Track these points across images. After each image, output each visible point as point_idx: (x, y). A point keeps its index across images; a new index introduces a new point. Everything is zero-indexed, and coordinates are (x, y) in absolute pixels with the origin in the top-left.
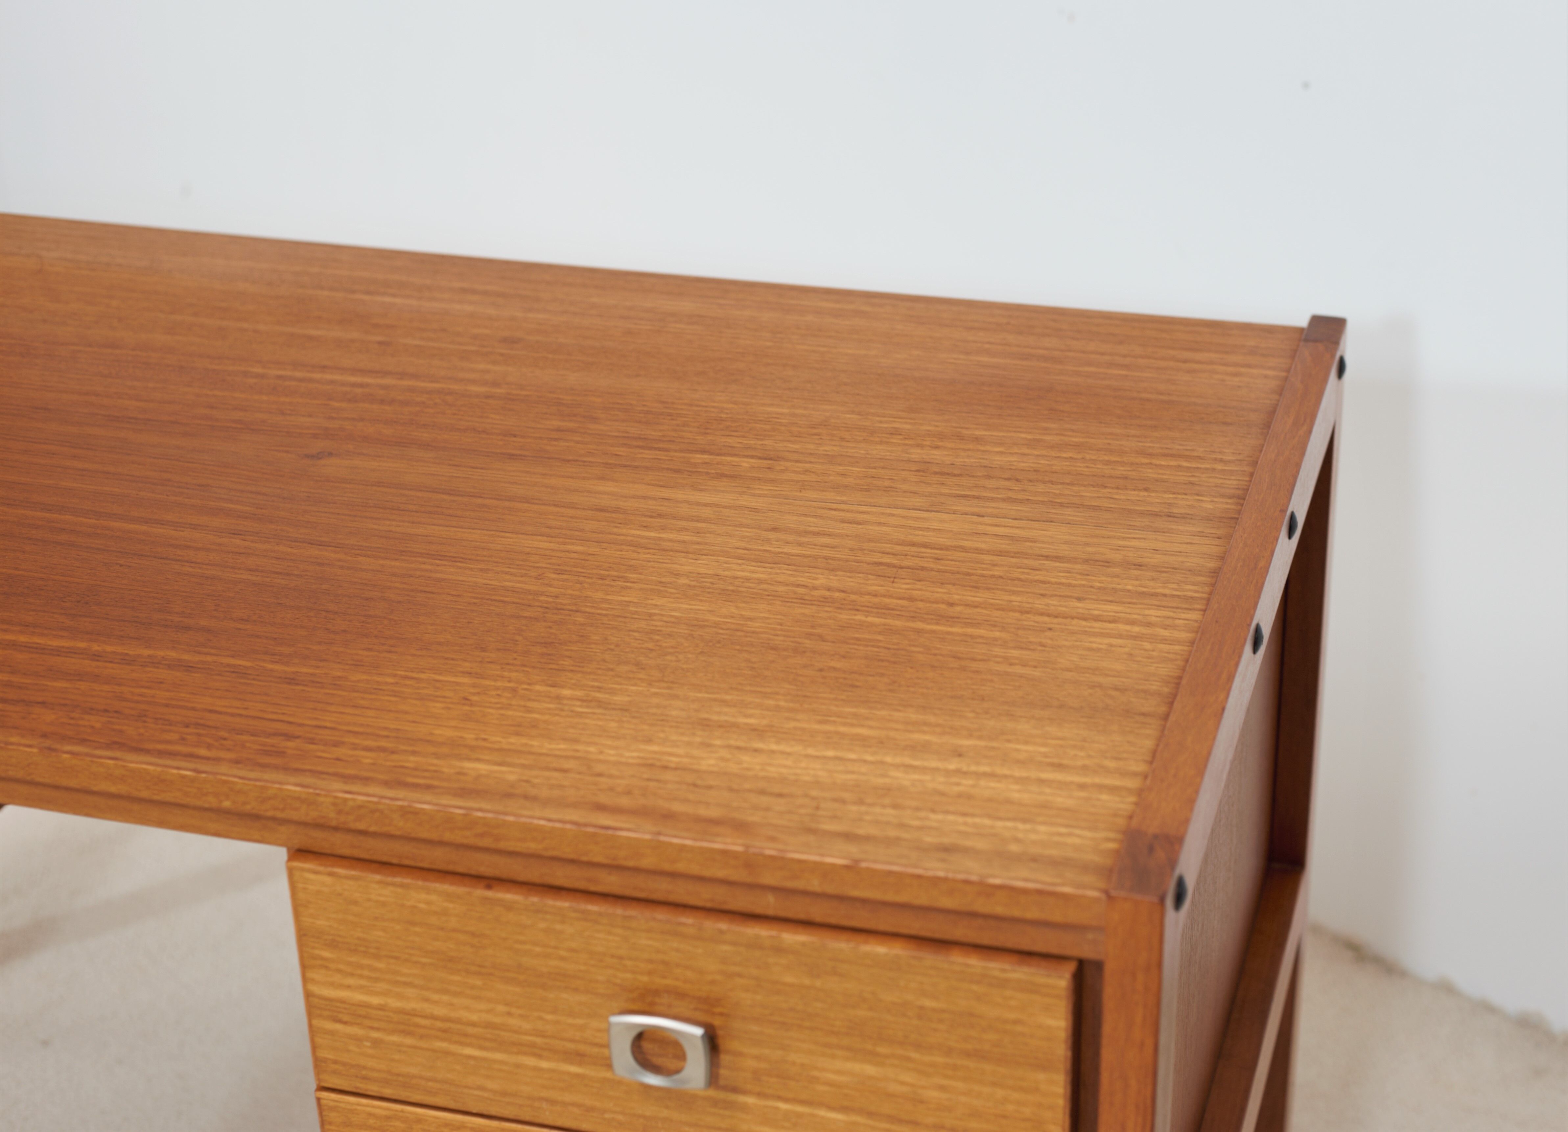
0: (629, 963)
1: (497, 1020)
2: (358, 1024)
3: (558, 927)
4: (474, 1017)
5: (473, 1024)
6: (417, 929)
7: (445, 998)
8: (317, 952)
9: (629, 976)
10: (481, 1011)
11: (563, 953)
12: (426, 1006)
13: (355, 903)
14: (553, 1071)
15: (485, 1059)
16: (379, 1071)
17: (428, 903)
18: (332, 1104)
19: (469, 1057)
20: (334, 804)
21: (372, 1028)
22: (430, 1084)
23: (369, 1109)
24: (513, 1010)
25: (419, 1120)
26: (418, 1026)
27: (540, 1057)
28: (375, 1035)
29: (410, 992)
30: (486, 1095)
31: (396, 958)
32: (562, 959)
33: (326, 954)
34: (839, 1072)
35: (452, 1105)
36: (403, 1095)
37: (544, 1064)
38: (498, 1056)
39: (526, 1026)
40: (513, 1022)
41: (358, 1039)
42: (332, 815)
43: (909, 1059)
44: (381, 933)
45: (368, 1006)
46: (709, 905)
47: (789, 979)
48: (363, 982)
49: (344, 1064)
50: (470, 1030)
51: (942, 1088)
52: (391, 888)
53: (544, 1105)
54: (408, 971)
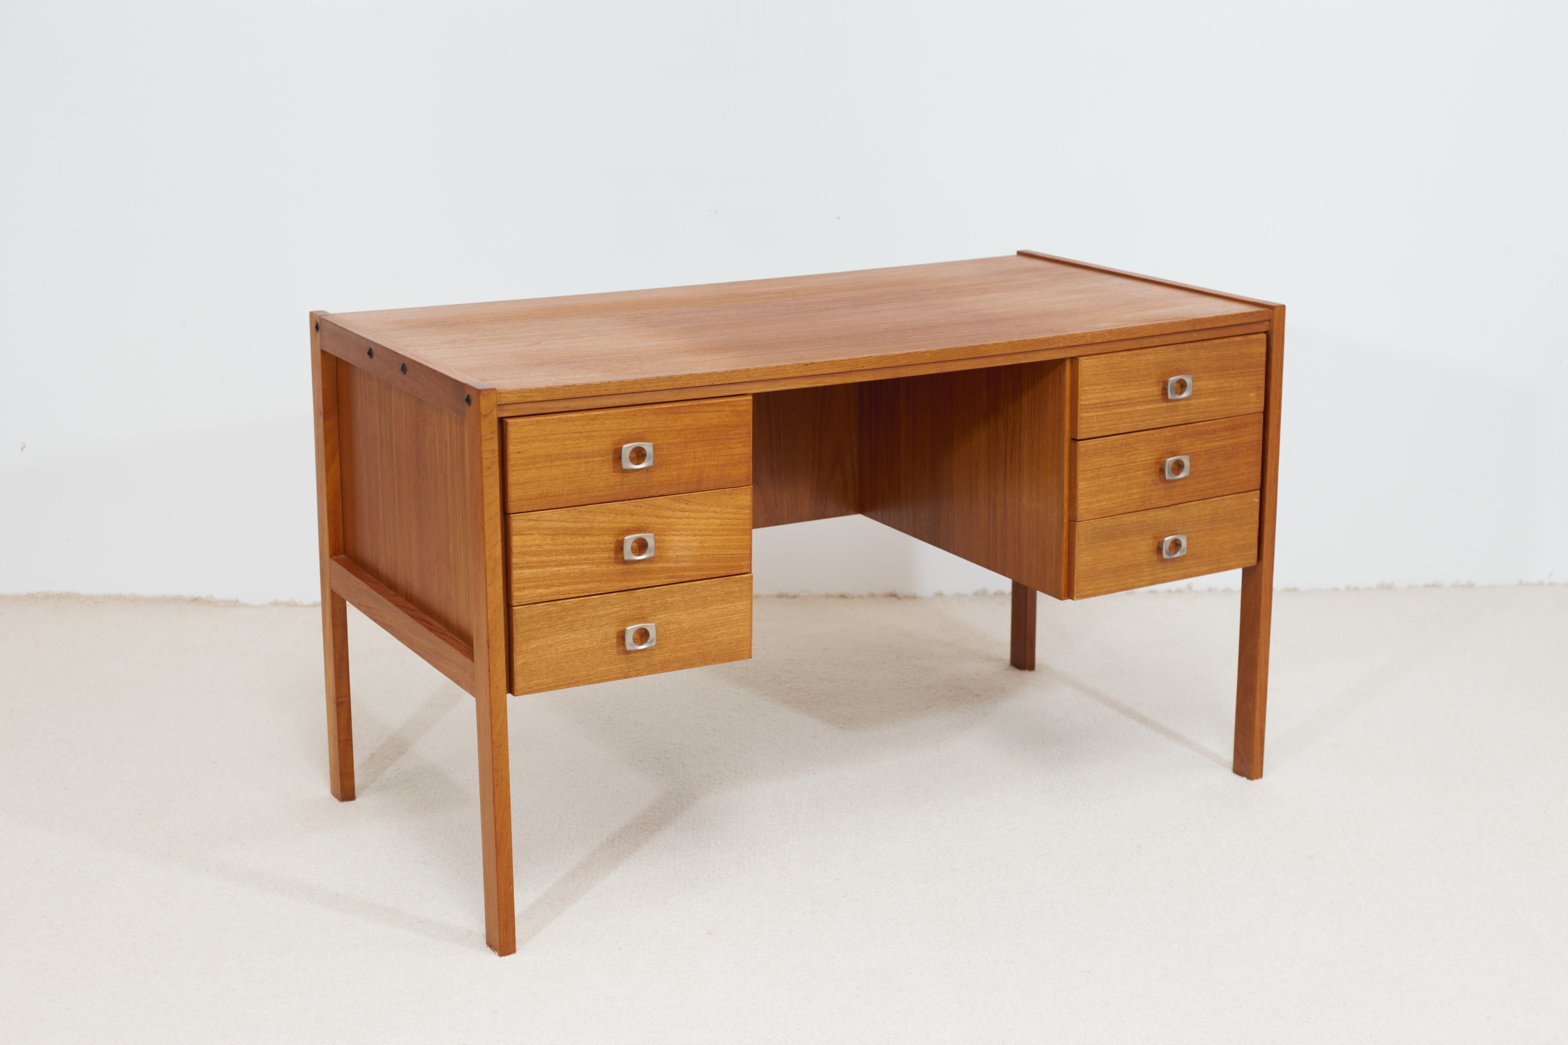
1: (1131, 396)
2: (1093, 411)
3: (1150, 357)
4: (1124, 397)
5: (1124, 400)
8: (1084, 388)
10: (1126, 394)
11: (1150, 366)
12: (1112, 398)
13: (1097, 366)
14: (1144, 410)
15: (1127, 413)
16: (1096, 427)
17: (1117, 360)
18: (1082, 444)
19: (1122, 412)
20: (1091, 336)
21: (1096, 411)
22: (1109, 427)
23: (1092, 443)
24: (1136, 390)
25: (1107, 441)
26: (1109, 406)
27: (1140, 405)
28: (1097, 414)
29: (1108, 394)
30: (1125, 425)
31: (1106, 383)
33: (1087, 388)
35: (1116, 433)
36: (1102, 434)
37: (1142, 408)
38: (1131, 408)
39: (1139, 395)
40: (1136, 395)
41: (1092, 417)
42: (1090, 340)
44: (1103, 375)
45: (1096, 403)
48: (1095, 395)
49: (1086, 428)
50: (1123, 402)
53: (1141, 423)
54: (1108, 387)
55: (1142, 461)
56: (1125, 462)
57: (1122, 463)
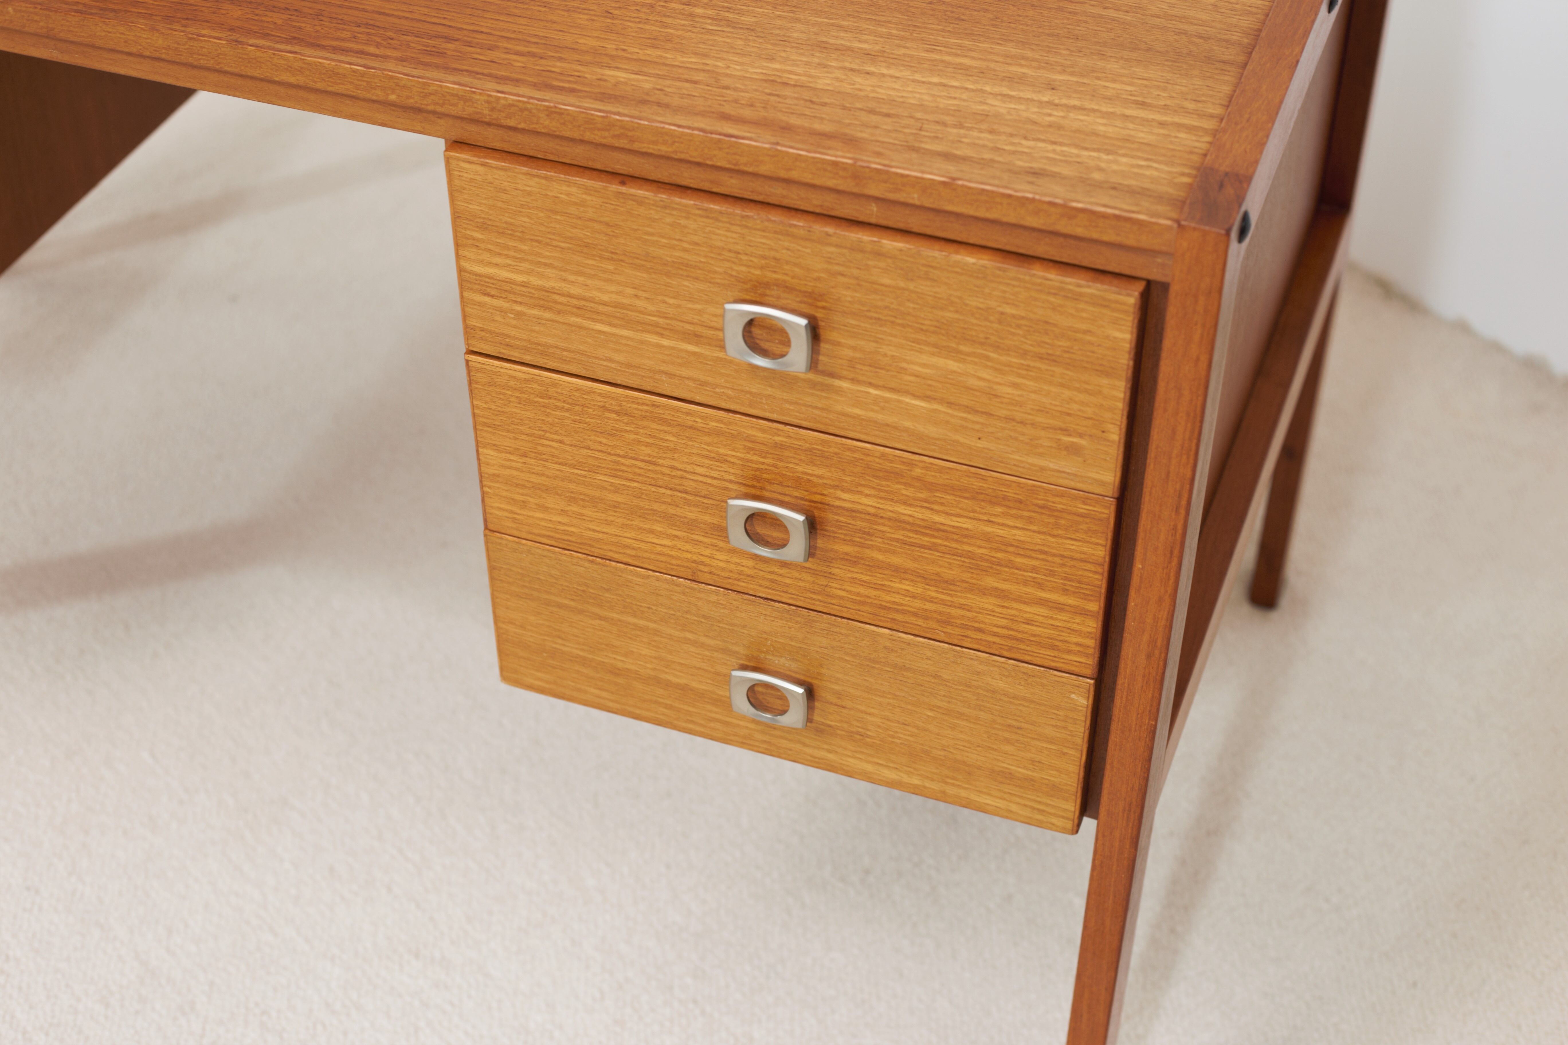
0: (744, 257)
1: (625, 301)
2: (503, 298)
3: (683, 222)
4: (605, 298)
5: (605, 304)
6: (558, 217)
7: (581, 279)
8: (469, 233)
9: (744, 269)
10: (612, 292)
11: (686, 245)
12: (563, 285)
13: (504, 191)
14: (673, 348)
15: (614, 335)
16: (520, 340)
17: (568, 194)
18: (478, 365)
19: (600, 332)
20: (488, 102)
21: (515, 302)
22: (565, 353)
23: (510, 372)
24: (640, 293)
25: (554, 384)
26: (556, 302)
27: (662, 335)
28: (518, 308)
29: (549, 272)
30: (613, 365)
31: (539, 242)
32: (685, 250)
33: (477, 236)
34: (925, 365)
35: (580, 373)
36: (541, 362)
37: (665, 342)
38: (625, 333)
39: (651, 308)
40: (640, 303)
41: (502, 311)
42: (486, 112)
43: (988, 358)
44: (526, 219)
45: (513, 282)
46: (818, 210)
47: (886, 281)
48: (509, 261)
49: (490, 332)
50: (601, 308)
51: (1015, 386)
52: (537, 179)
53: (664, 378)
54: (549, 254)
55: (673, 468)
56: (622, 453)
57: (609, 450)
